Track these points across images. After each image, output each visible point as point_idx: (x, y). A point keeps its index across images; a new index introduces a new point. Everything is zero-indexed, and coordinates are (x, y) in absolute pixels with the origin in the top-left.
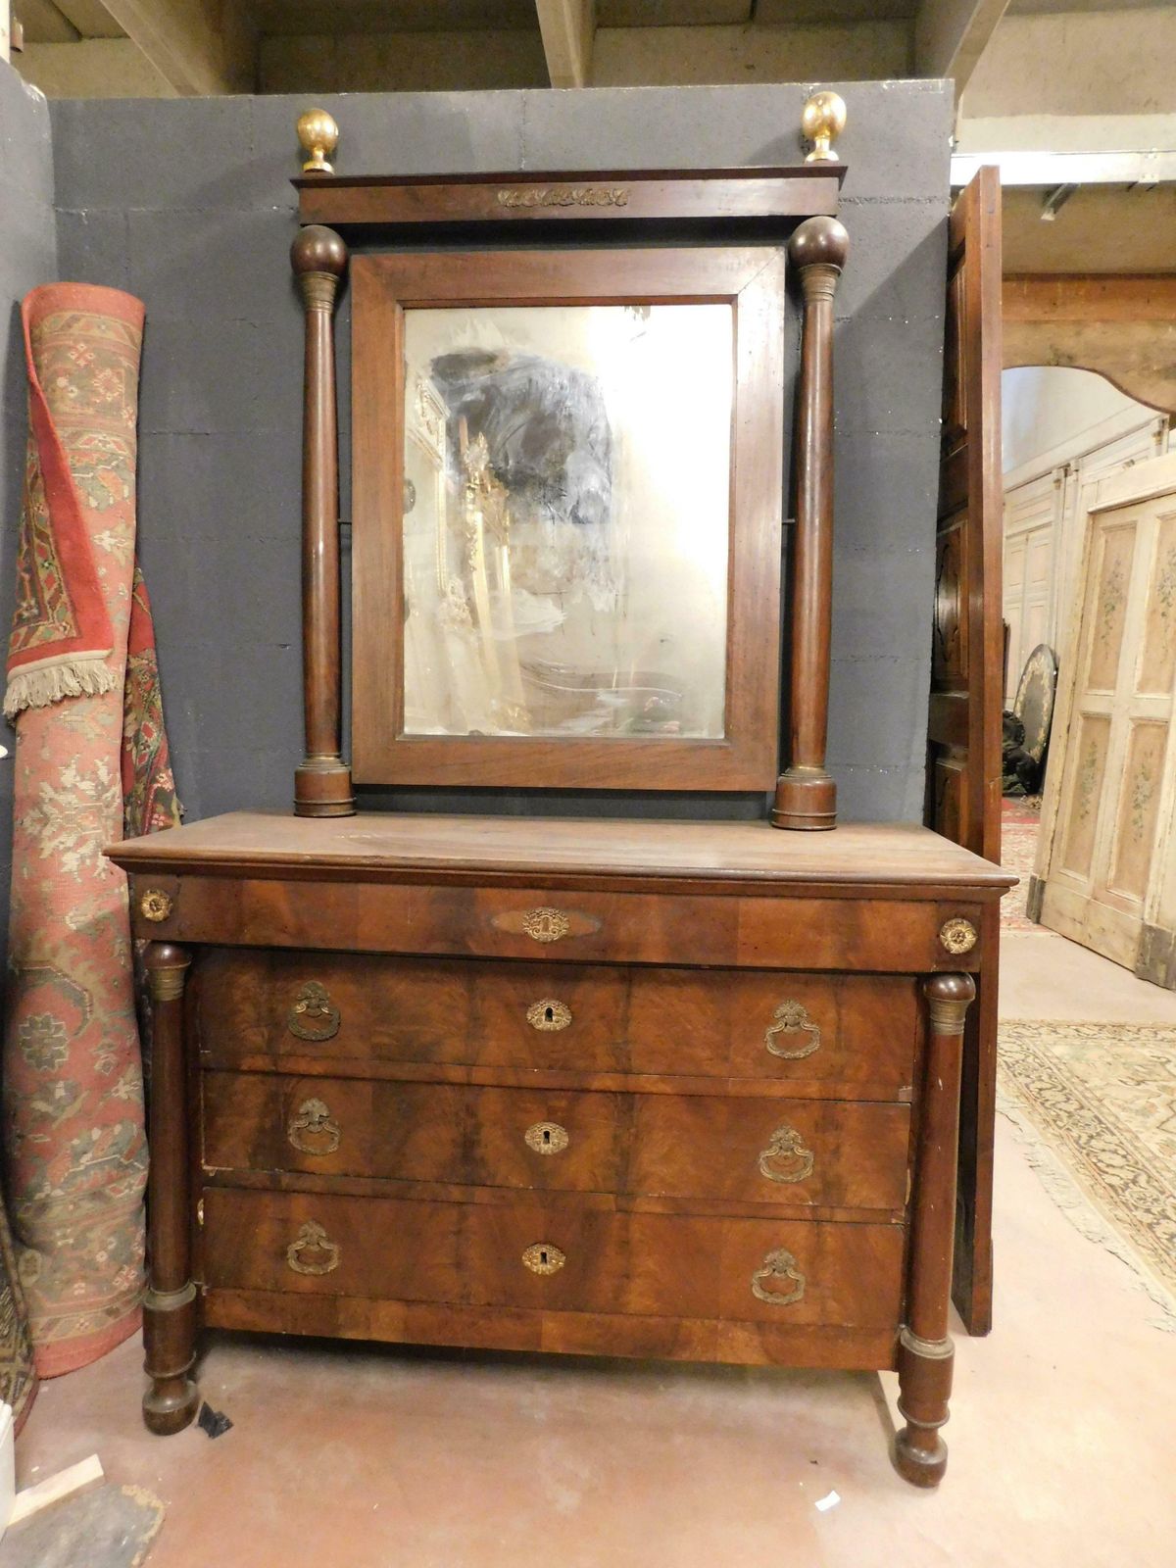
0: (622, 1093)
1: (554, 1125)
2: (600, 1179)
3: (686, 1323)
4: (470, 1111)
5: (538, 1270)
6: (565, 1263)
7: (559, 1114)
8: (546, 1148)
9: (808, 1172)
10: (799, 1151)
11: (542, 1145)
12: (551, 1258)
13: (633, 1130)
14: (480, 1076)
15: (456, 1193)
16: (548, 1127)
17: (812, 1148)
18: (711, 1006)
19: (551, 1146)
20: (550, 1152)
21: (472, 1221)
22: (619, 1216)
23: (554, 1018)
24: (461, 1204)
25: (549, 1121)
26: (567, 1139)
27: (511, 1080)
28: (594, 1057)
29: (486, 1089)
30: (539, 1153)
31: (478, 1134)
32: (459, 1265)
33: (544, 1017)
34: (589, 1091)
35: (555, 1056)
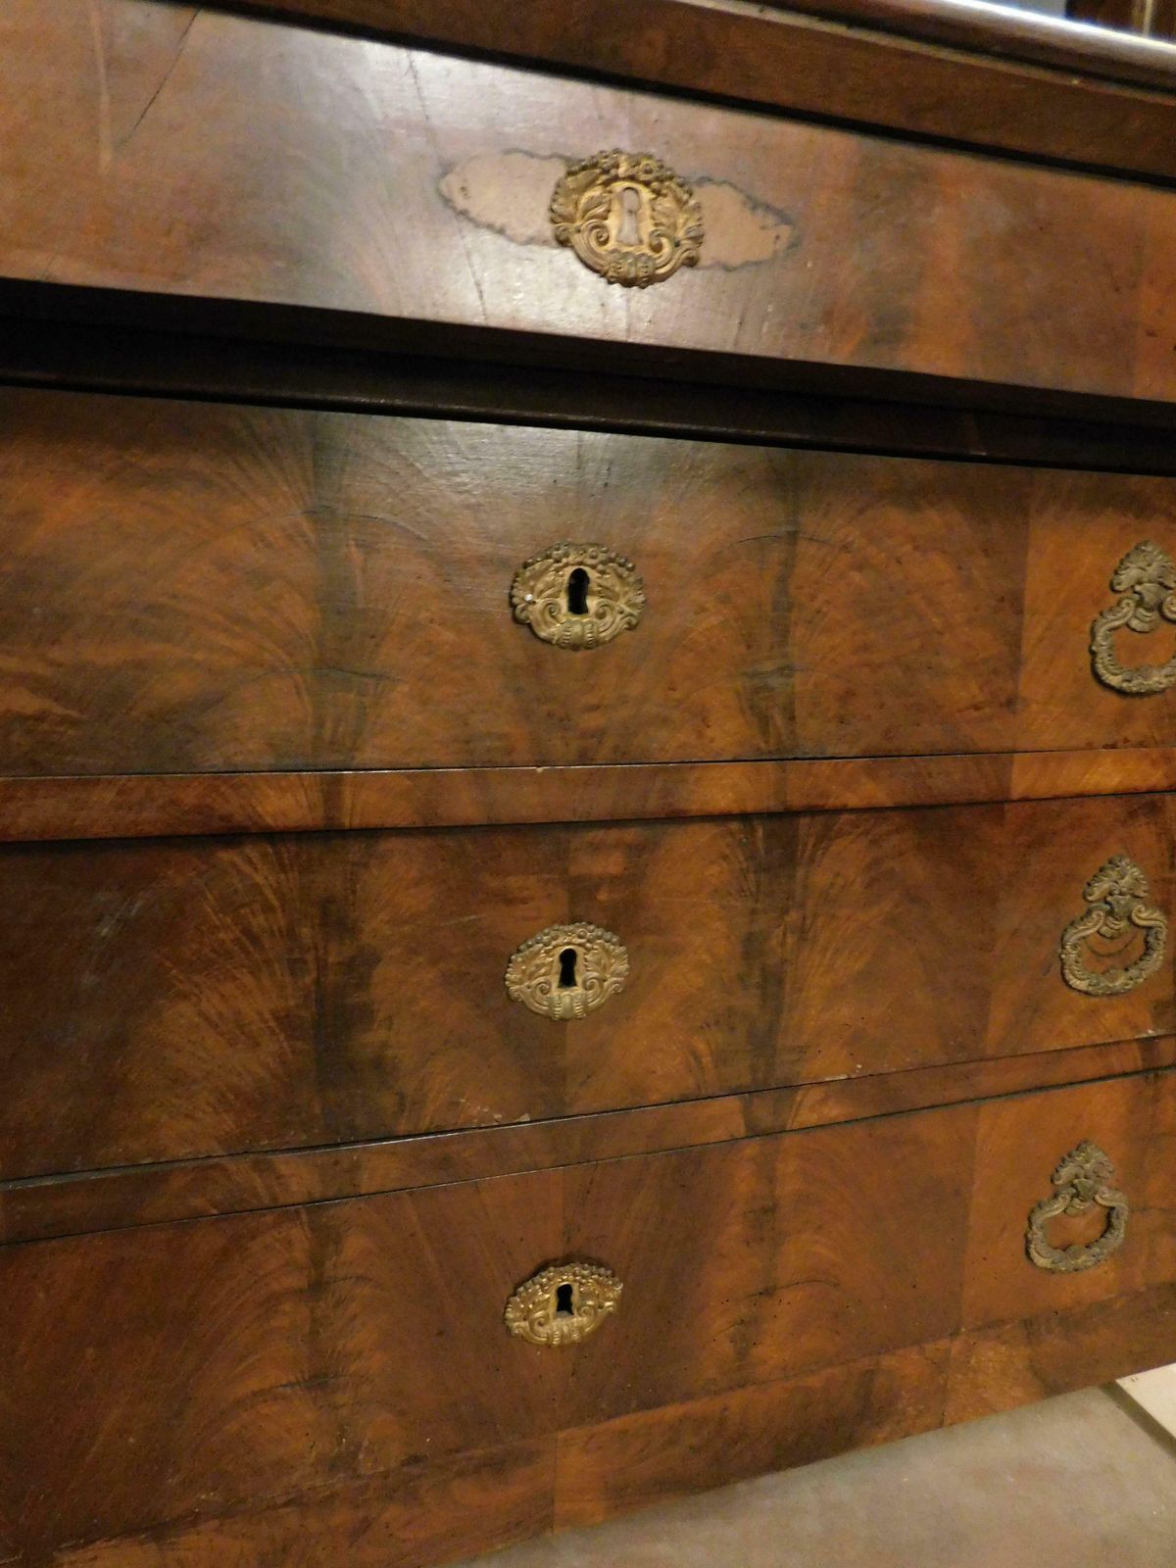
0: (769, 816)
1: (592, 931)
2: (707, 1060)
3: (888, 1362)
4: (336, 919)
5: (550, 1337)
6: (621, 1302)
7: (603, 896)
8: (566, 1000)
9: (1157, 959)
10: (1145, 916)
11: (555, 992)
12: (584, 1296)
13: (793, 916)
14: (362, 804)
15: (298, 1176)
16: (567, 938)
17: (1165, 908)
18: (984, 562)
19: (578, 990)
20: (578, 1009)
21: (355, 1244)
22: (752, 1148)
23: (592, 603)
24: (315, 1205)
25: (574, 920)
26: (623, 967)
27: (464, 805)
28: (702, 716)
29: (386, 845)
30: (548, 1017)
31: (363, 983)
32: (319, 1381)
33: (563, 602)
34: (680, 818)
35: (592, 721)
